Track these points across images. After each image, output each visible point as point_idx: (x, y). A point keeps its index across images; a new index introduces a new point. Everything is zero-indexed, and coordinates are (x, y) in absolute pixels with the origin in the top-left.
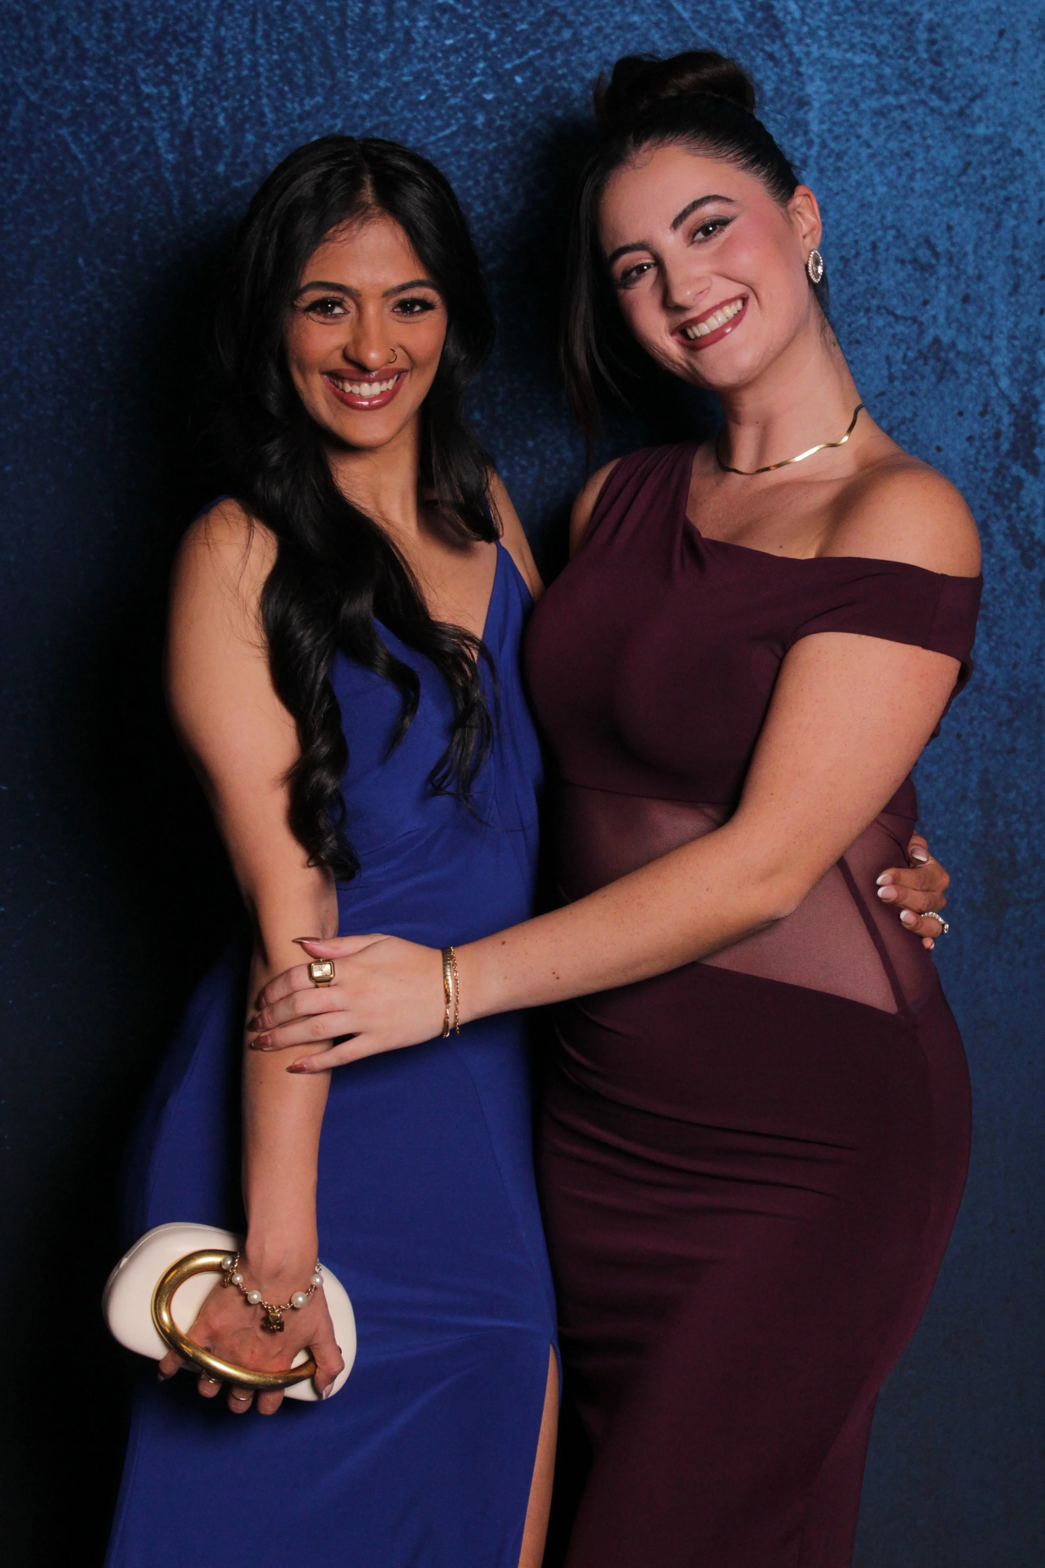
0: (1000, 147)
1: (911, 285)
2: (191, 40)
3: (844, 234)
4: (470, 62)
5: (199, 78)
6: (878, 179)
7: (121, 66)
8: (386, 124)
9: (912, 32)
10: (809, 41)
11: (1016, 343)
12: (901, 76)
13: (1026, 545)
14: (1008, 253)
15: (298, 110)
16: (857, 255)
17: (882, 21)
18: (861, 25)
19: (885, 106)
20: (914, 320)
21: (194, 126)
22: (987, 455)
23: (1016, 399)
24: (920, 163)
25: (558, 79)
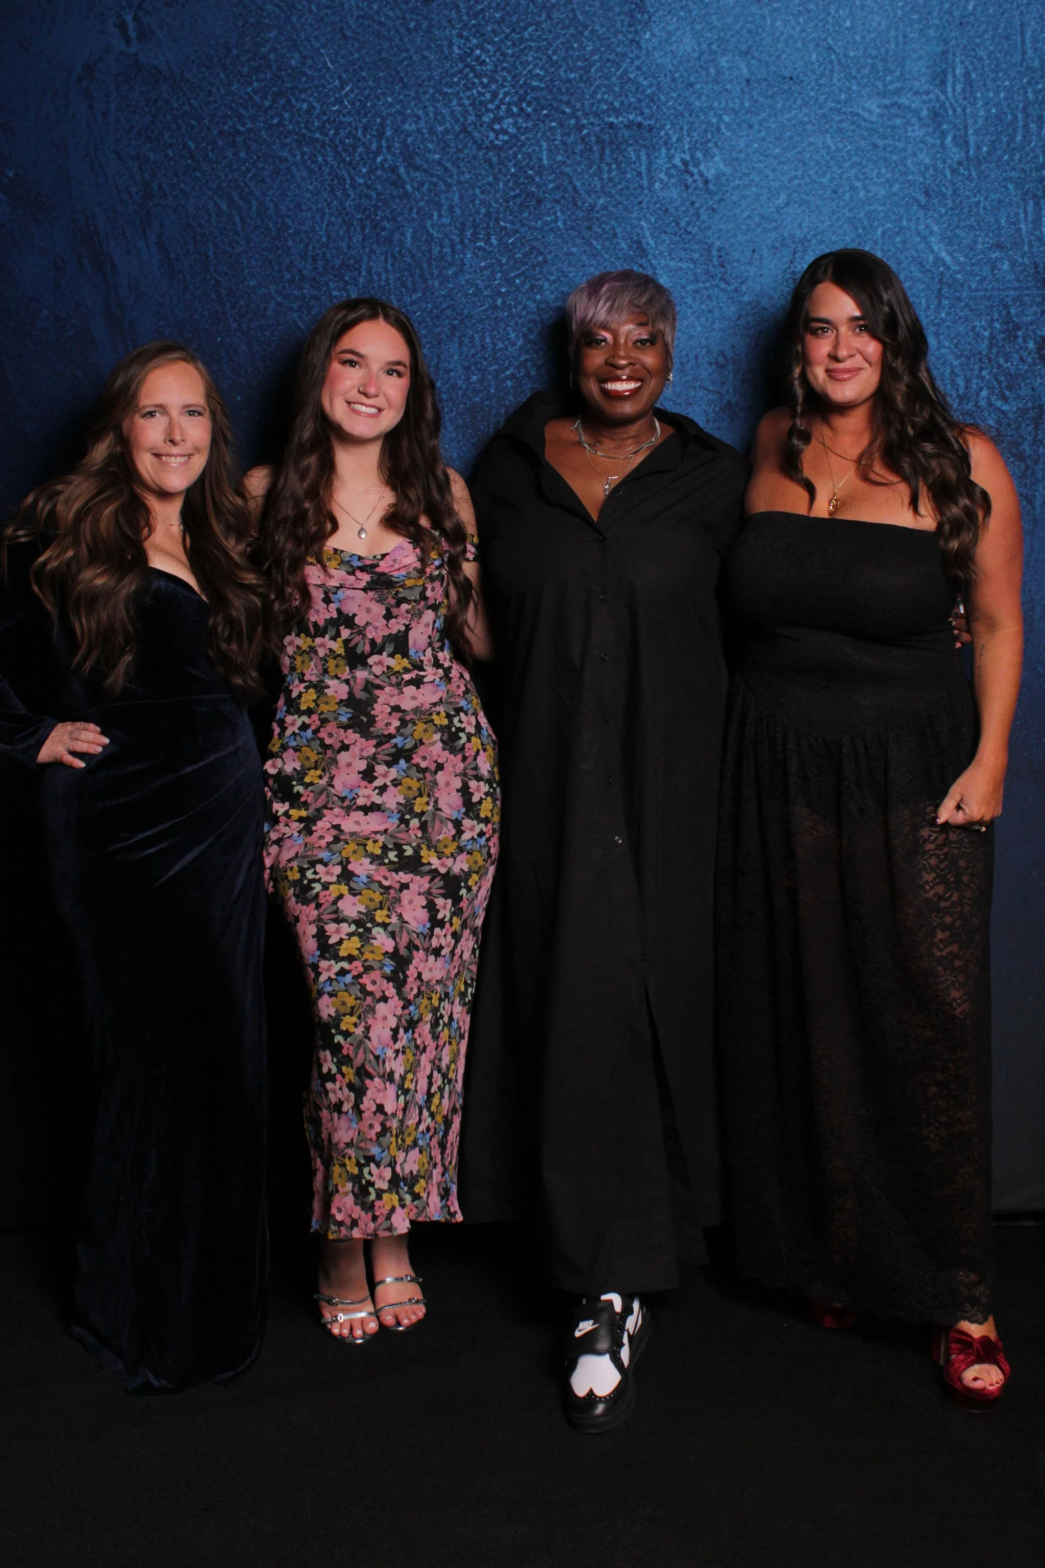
0: (756, 306)
1: (715, 375)
2: (355, 268)
3: (681, 351)
4: (494, 273)
5: (360, 286)
6: (697, 323)
8: (453, 306)
9: (710, 252)
10: (660, 257)
12: (706, 273)
16: (688, 361)
17: (695, 247)
18: (685, 249)
20: (718, 392)
24: (717, 316)
25: (538, 280)
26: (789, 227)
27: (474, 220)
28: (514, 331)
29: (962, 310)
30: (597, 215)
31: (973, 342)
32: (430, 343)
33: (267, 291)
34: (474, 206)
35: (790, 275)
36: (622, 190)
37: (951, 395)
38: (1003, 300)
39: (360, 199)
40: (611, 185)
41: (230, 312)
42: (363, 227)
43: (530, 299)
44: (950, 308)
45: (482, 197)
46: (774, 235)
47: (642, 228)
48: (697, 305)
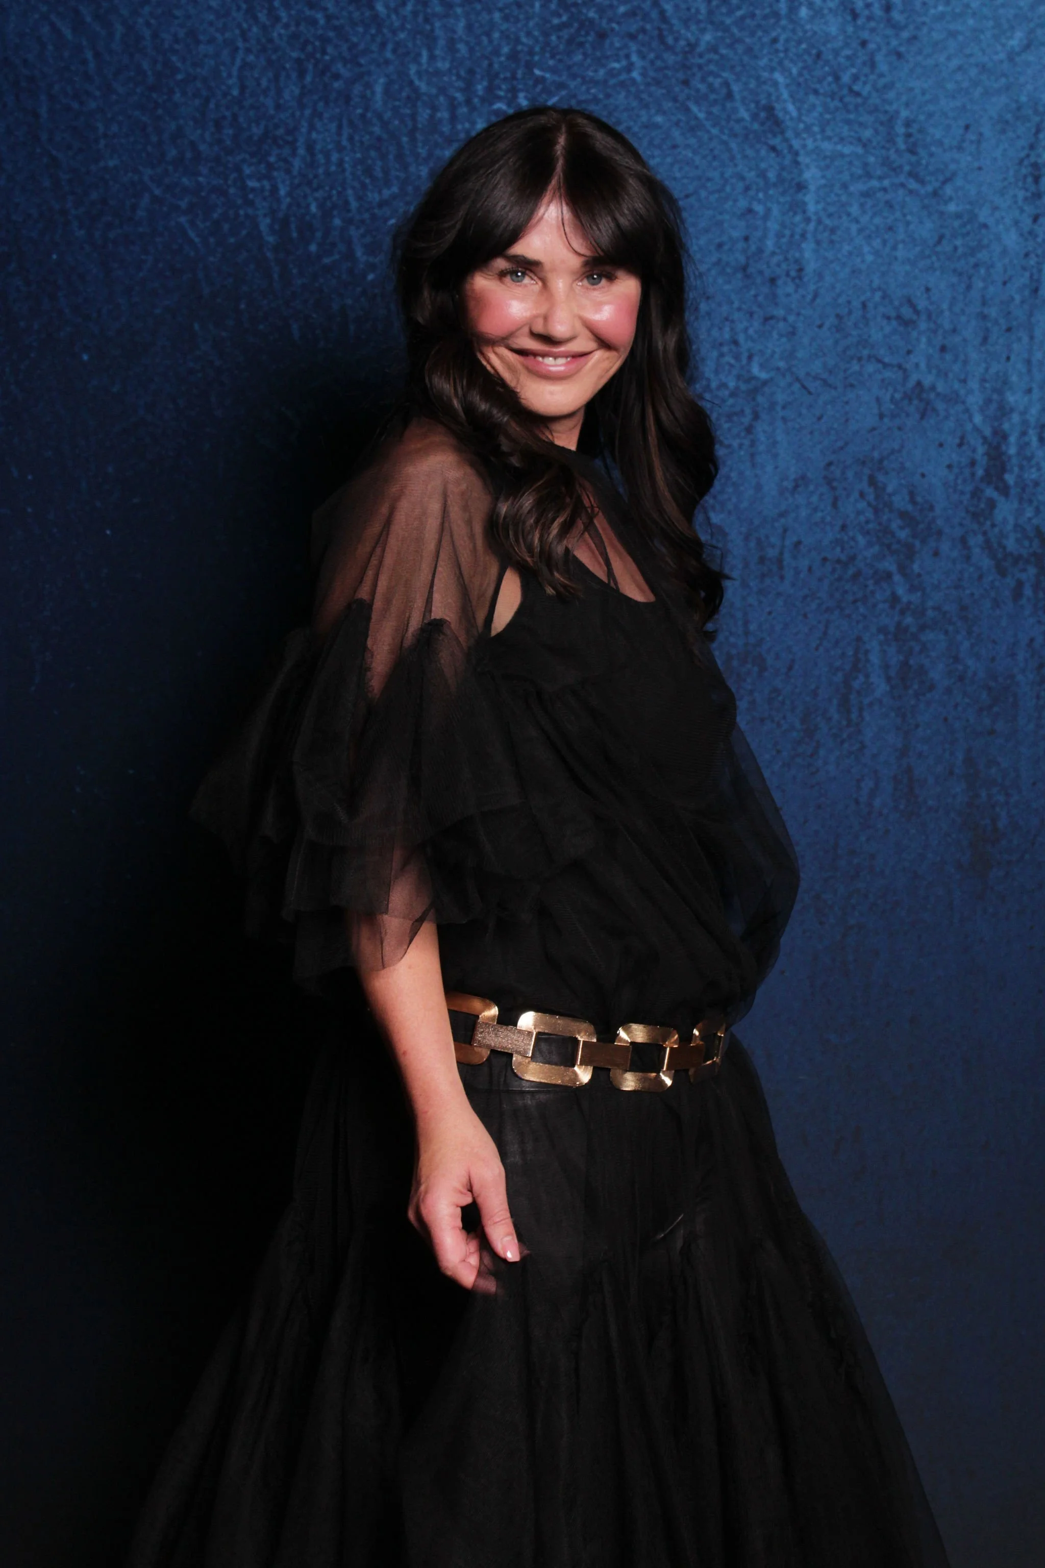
0: (969, 222)
1: (897, 337)
2: (287, 142)
3: (839, 295)
5: (295, 172)
6: (866, 249)
7: (230, 165)
9: (892, 128)
10: (805, 135)
11: (987, 385)
12: (883, 164)
13: (1000, 556)
14: (978, 310)
15: (377, 197)
17: (866, 118)
18: (848, 122)
19: (871, 189)
20: (900, 366)
21: (291, 213)
22: (965, 481)
23: (988, 432)
24: (901, 236)
26: (1030, 87)
27: (491, 65)
30: (701, 61)
33: (136, 178)
34: (491, 41)
35: (1030, 169)
36: (743, 18)
39: (298, 24)
40: (724, 10)
41: (73, 211)
42: (302, 74)
45: (505, 26)
46: (1003, 99)
47: (775, 84)
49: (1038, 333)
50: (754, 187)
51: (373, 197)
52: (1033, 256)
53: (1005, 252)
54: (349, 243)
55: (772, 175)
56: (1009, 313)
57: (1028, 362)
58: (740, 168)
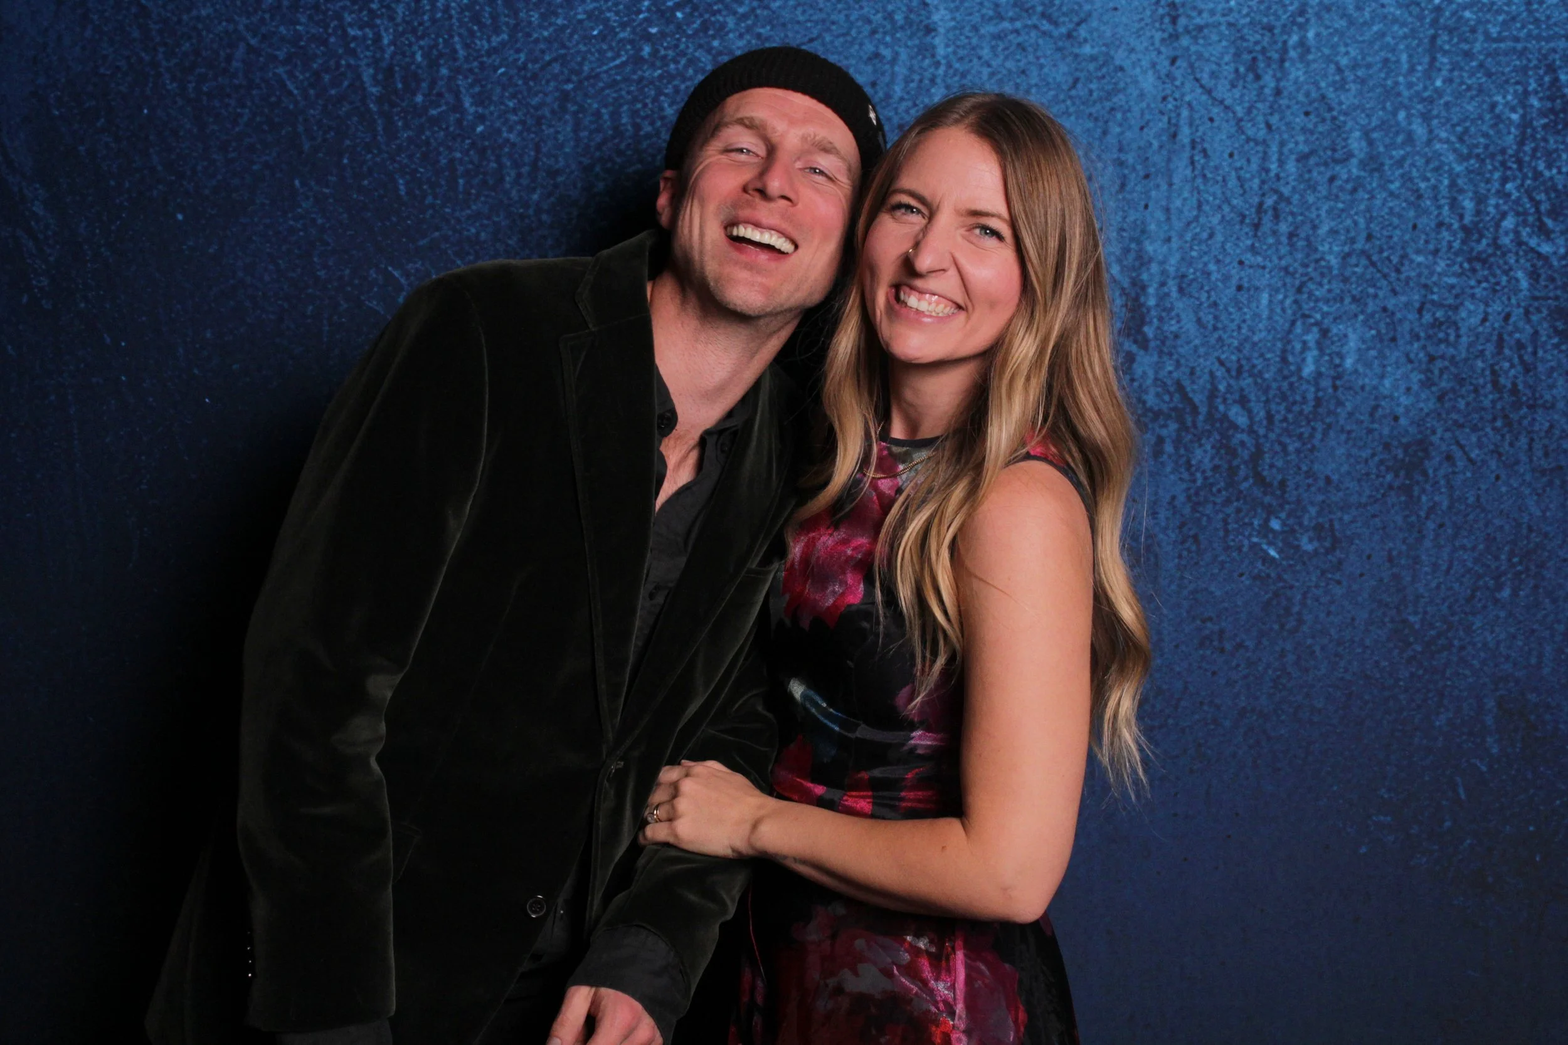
0: (1104, 65)
5: (399, 20)
7: (330, 13)
8: (564, 56)
11: (1125, 234)
14: (1115, 156)
15: (486, 46)
19: (1003, 31)
21: (395, 62)
23: (1126, 283)
25: (714, 13)
28: (670, 105)
29: (1472, 75)
31: (1491, 132)
32: (523, 122)
33: (230, 27)
35: (1167, 9)
37: (1451, 225)
38: (1545, 57)
41: (164, 63)
43: (700, 46)
44: (1451, 71)
48: (999, 60)
49: (1176, 180)
50: (881, 30)
51: (482, 44)
52: (1170, 99)
53: (1142, 95)
54: (457, 94)
55: (899, 17)
56: (1147, 159)
57: (1167, 210)
58: (866, 10)
